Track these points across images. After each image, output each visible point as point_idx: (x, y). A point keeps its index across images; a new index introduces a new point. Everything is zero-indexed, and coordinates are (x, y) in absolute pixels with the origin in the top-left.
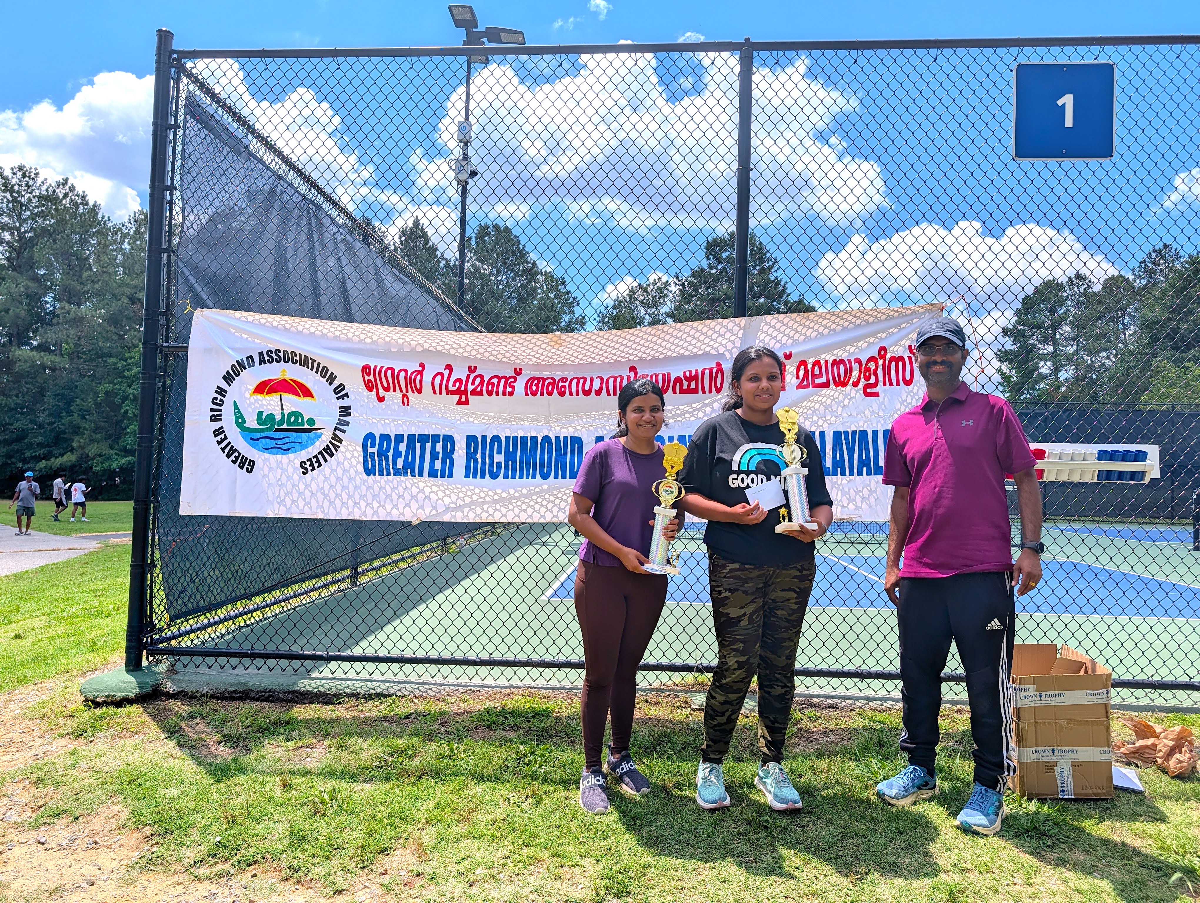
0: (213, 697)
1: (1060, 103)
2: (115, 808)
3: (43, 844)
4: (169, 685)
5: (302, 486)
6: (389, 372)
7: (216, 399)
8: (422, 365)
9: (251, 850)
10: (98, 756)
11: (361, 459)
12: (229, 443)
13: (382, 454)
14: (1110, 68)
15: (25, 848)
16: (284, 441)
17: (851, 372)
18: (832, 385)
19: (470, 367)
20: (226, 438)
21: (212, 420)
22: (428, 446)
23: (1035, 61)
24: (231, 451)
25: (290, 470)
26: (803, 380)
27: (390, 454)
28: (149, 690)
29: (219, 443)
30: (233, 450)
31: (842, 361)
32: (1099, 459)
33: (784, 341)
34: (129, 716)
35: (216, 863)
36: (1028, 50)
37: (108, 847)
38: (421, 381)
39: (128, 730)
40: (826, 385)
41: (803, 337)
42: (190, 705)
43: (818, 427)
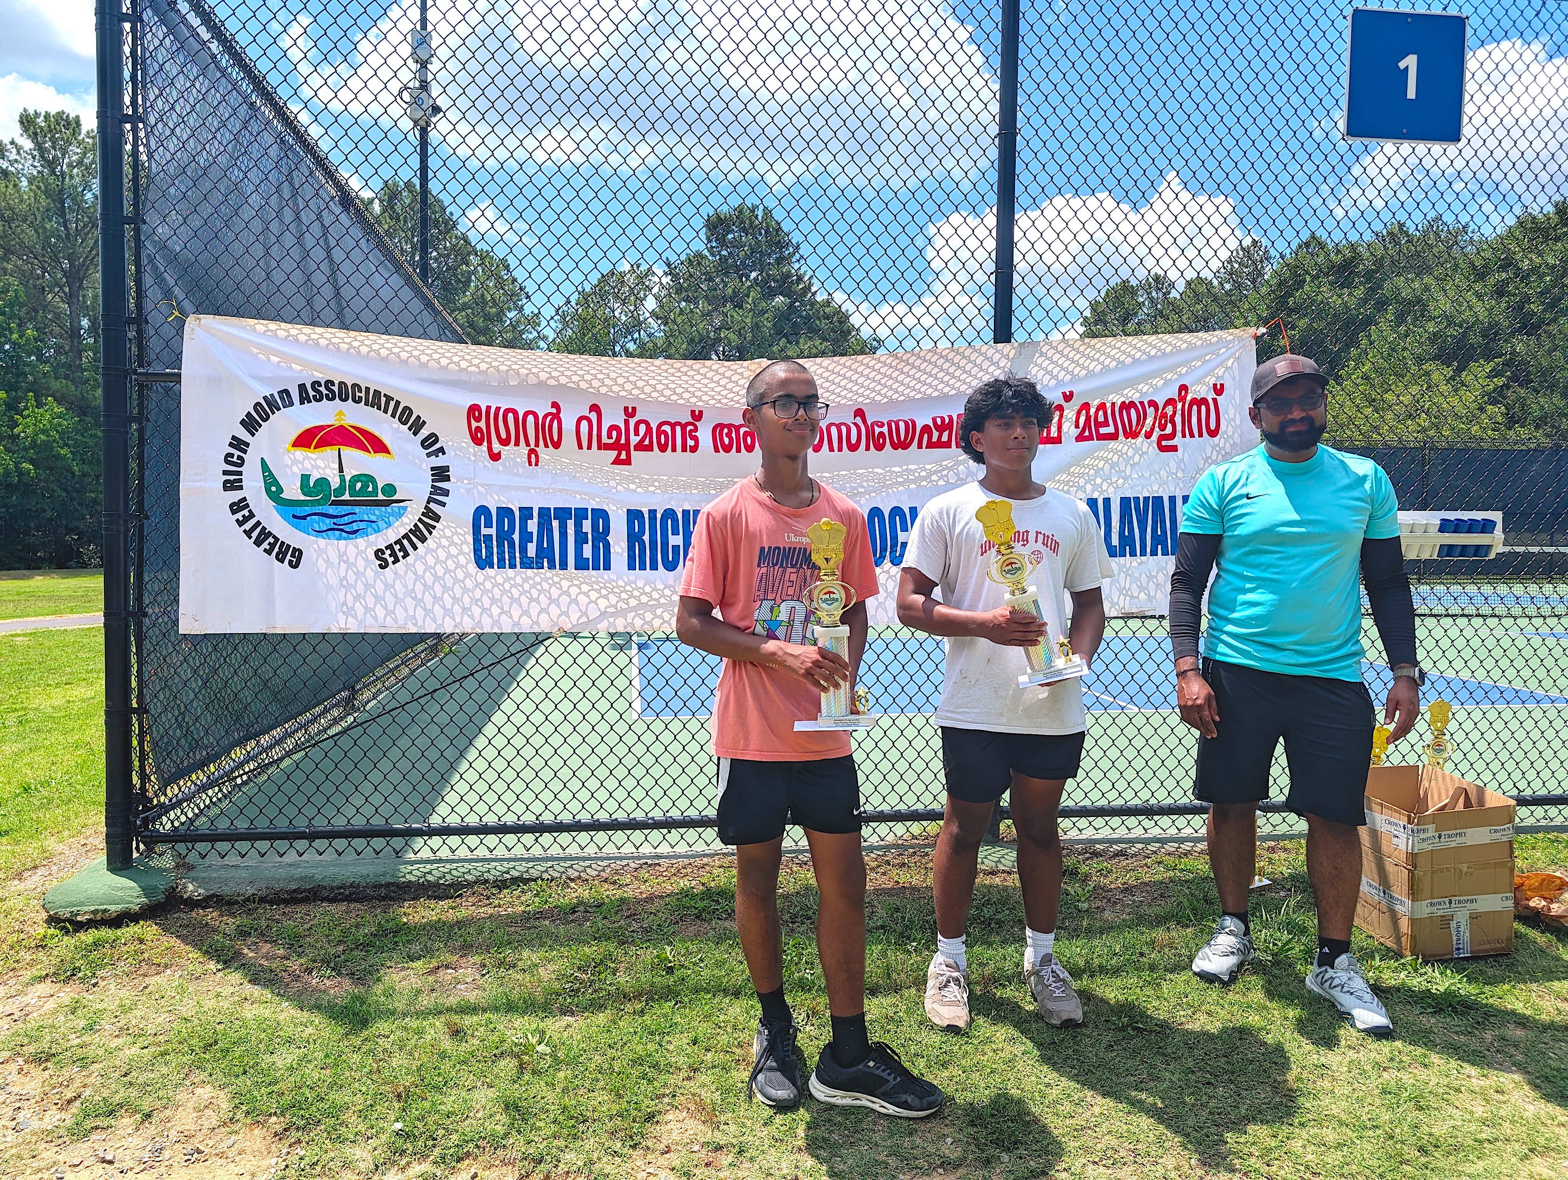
1: (1402, 65)
2: (203, 1092)
3: (110, 1162)
4: (191, 887)
5: (380, 587)
6: (511, 415)
7: (231, 455)
9: (454, 1138)
11: (470, 543)
12: (258, 523)
13: (504, 536)
14: (1460, 23)
17: (1145, 418)
18: (1121, 437)
19: (626, 409)
20: (252, 515)
21: (226, 489)
22: (571, 524)
23: (1373, 5)
24: (261, 536)
25: (361, 563)
26: (1084, 430)
27: (516, 537)
28: (161, 897)
29: (240, 523)
30: (265, 534)
31: (1132, 404)
32: (1441, 530)
33: (1060, 377)
34: (139, 939)
35: (410, 1163)
37: (221, 1155)
38: (559, 430)
40: (1114, 437)
41: (1084, 372)
43: (1101, 492)
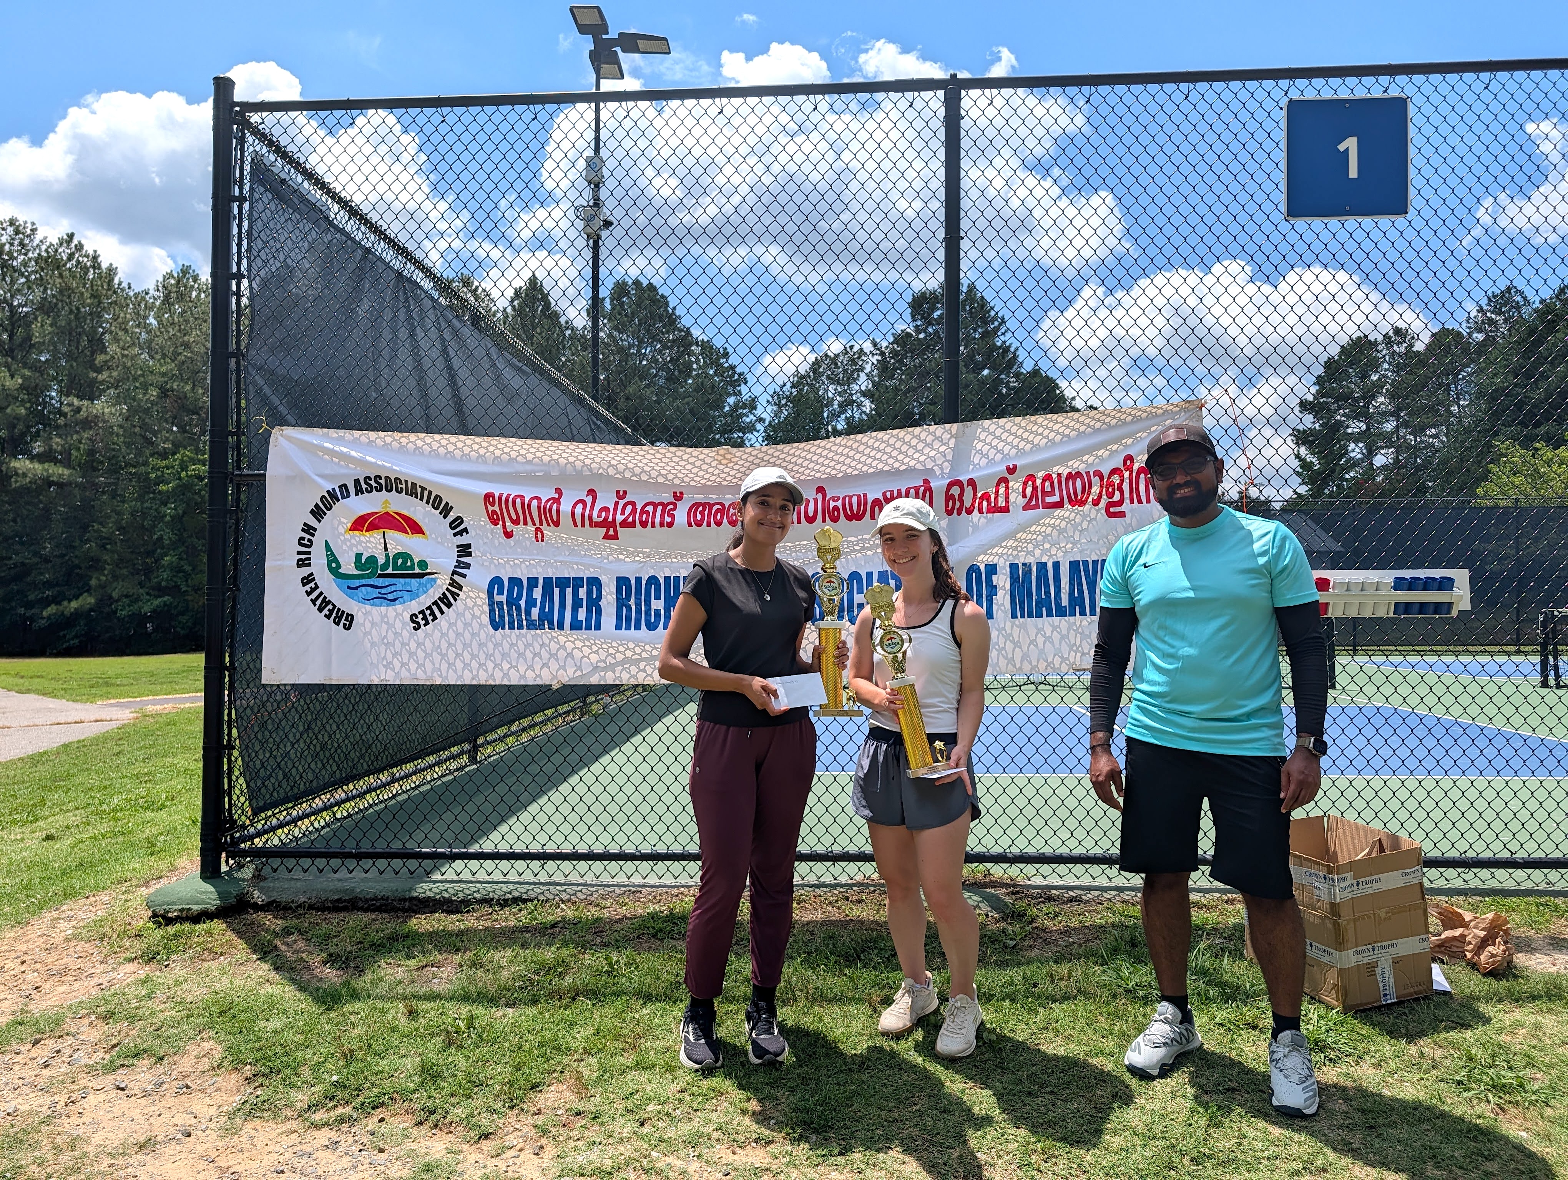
0: (311, 907)
1: (1342, 147)
2: (206, 1045)
3: (123, 1089)
4: (256, 894)
5: (413, 645)
6: (518, 501)
7: (303, 538)
8: (559, 491)
9: (376, 1090)
10: (177, 983)
11: (486, 608)
12: (321, 593)
13: (512, 602)
14: (1401, 104)
15: (102, 1096)
16: (389, 589)
17: (1090, 487)
18: (1067, 505)
19: (618, 492)
20: (317, 587)
21: (299, 566)
22: (569, 591)
23: (1310, 95)
24: (323, 604)
25: (398, 625)
26: (1031, 499)
27: (523, 603)
28: (233, 901)
29: (308, 593)
30: (326, 602)
31: (1078, 474)
32: (1395, 588)
33: (1006, 452)
34: (209, 933)
35: (335, 1107)
36: (1301, 83)
37: (203, 1091)
38: (558, 511)
39: (210, 951)
40: (1059, 505)
41: (1029, 446)
42: (285, 918)
43: (1051, 556)
